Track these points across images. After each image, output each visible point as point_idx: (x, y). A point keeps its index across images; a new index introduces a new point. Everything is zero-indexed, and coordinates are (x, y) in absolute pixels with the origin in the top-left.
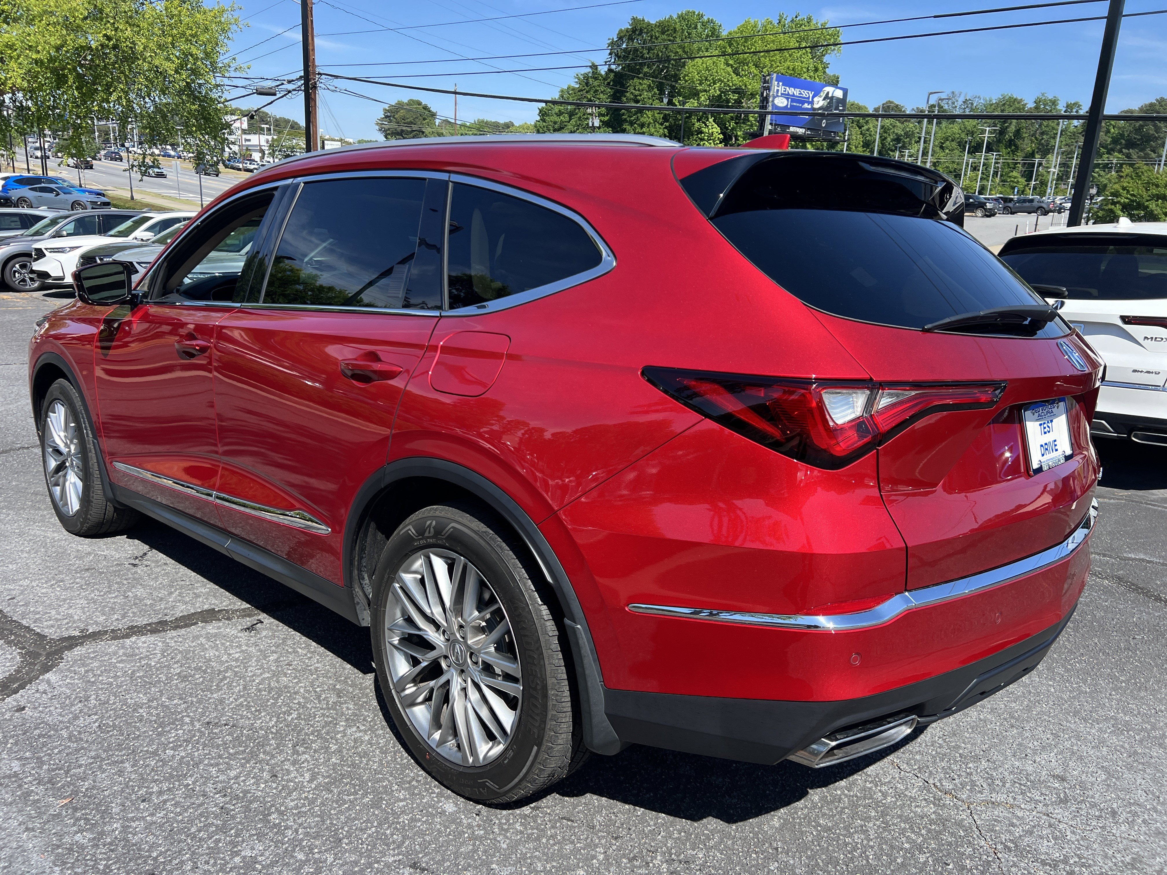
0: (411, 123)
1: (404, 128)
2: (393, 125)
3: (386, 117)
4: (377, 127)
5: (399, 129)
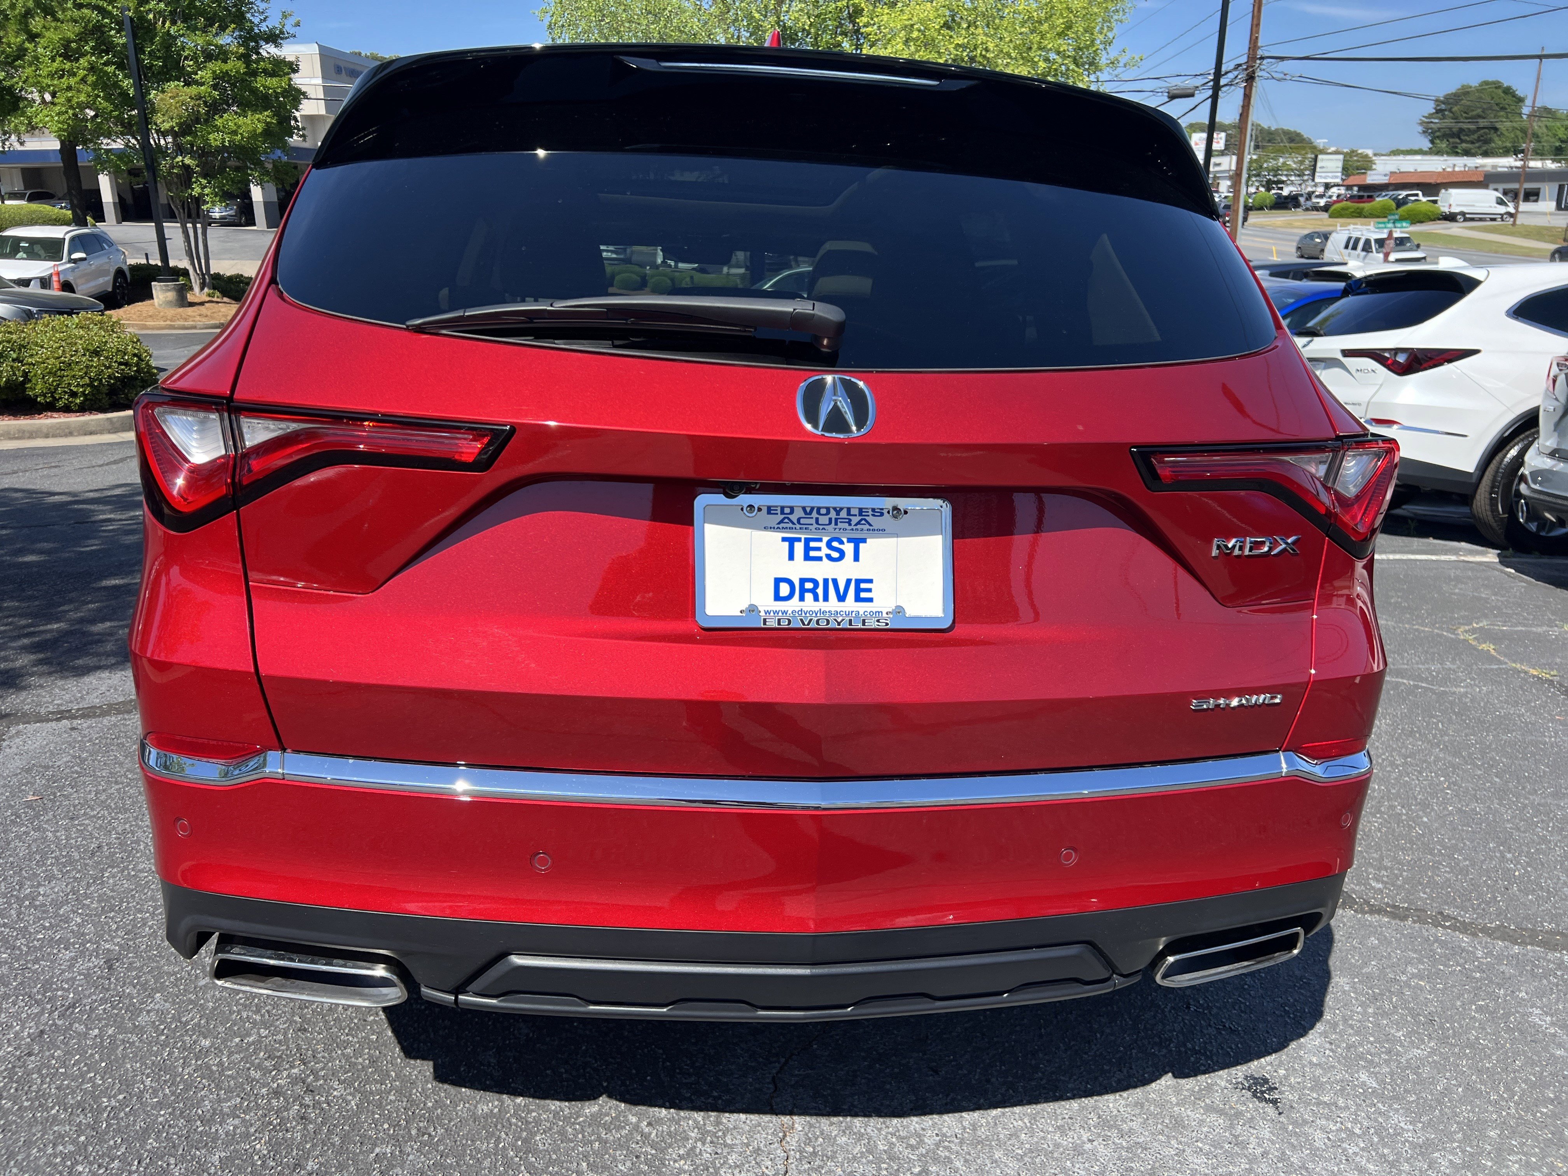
0: (1479, 116)
1: (1465, 126)
2: (1448, 123)
3: (1438, 111)
4: (1420, 129)
5: (1456, 127)
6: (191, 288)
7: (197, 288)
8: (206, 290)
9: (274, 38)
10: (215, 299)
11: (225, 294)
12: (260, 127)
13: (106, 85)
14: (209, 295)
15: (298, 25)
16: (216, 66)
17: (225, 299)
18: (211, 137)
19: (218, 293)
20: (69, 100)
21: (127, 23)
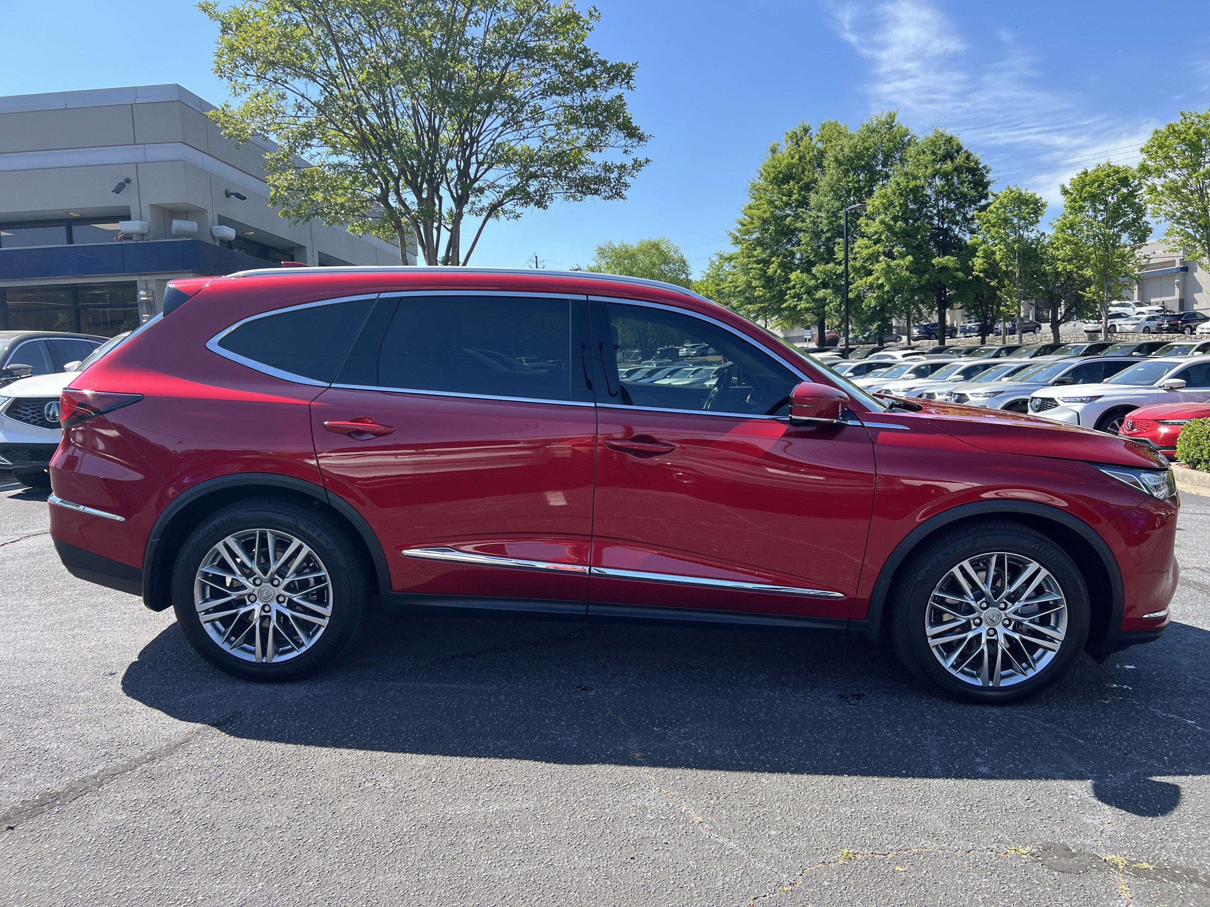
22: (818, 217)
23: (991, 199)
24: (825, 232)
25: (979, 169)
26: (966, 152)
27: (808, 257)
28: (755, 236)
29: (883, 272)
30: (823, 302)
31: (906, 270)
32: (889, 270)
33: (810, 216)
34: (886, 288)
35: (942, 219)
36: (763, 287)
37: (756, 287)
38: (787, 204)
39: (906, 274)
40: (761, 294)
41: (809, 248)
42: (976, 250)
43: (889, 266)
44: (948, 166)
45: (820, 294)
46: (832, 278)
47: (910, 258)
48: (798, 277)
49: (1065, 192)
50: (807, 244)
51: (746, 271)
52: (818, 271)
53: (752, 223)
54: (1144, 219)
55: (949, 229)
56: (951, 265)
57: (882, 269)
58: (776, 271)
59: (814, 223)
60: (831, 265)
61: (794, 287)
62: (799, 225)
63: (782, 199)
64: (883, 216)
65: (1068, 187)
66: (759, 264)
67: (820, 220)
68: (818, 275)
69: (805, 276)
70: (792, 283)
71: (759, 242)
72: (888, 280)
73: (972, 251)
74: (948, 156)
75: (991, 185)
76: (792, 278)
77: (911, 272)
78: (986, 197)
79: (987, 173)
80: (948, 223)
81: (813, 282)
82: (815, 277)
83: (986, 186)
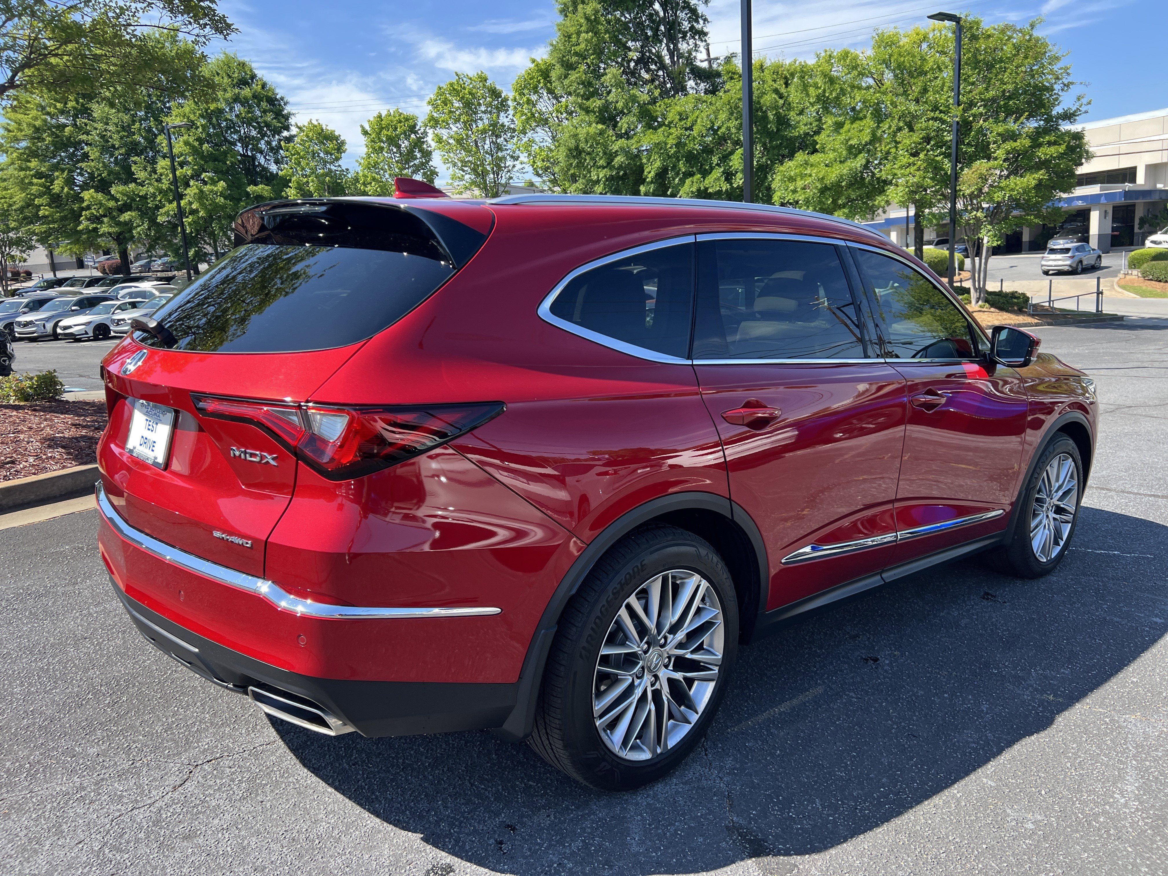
6: (970, 302)
7: (973, 302)
8: (980, 303)
9: (1069, 116)
10: (985, 309)
11: (992, 305)
12: (1033, 183)
13: (937, 168)
14: (981, 307)
15: (1089, 103)
16: (1009, 145)
17: (992, 309)
18: (996, 195)
19: (987, 305)
20: (907, 182)
21: (955, 125)
22: (106, 130)
23: (294, 131)
24: (118, 149)
25: (276, 100)
26: (261, 80)
27: (100, 175)
28: (24, 144)
29: (197, 196)
30: (128, 226)
31: (220, 196)
32: (201, 196)
33: (96, 129)
34: (201, 214)
35: (245, 146)
36: (49, 205)
37: (40, 206)
38: (62, 112)
39: (221, 200)
40: (47, 213)
41: (101, 165)
42: (290, 181)
43: (201, 191)
44: (246, 92)
45: (126, 216)
46: (135, 200)
47: (222, 184)
48: (92, 197)
49: (365, 133)
50: (98, 159)
51: (23, 185)
52: (118, 192)
53: (21, 131)
54: (431, 163)
55: (254, 158)
56: (266, 194)
57: (195, 194)
58: (63, 188)
59: (103, 137)
60: (132, 186)
61: (88, 208)
62: (84, 137)
63: (56, 106)
64: (186, 137)
65: (367, 128)
66: (41, 178)
67: (109, 134)
68: (118, 196)
69: (100, 196)
70: (85, 204)
71: (32, 153)
72: (202, 204)
73: (285, 182)
74: (243, 82)
75: (292, 117)
76: (86, 198)
77: (225, 198)
78: (287, 128)
79: (285, 104)
80: (252, 150)
81: (112, 204)
82: (113, 198)
83: (287, 117)
